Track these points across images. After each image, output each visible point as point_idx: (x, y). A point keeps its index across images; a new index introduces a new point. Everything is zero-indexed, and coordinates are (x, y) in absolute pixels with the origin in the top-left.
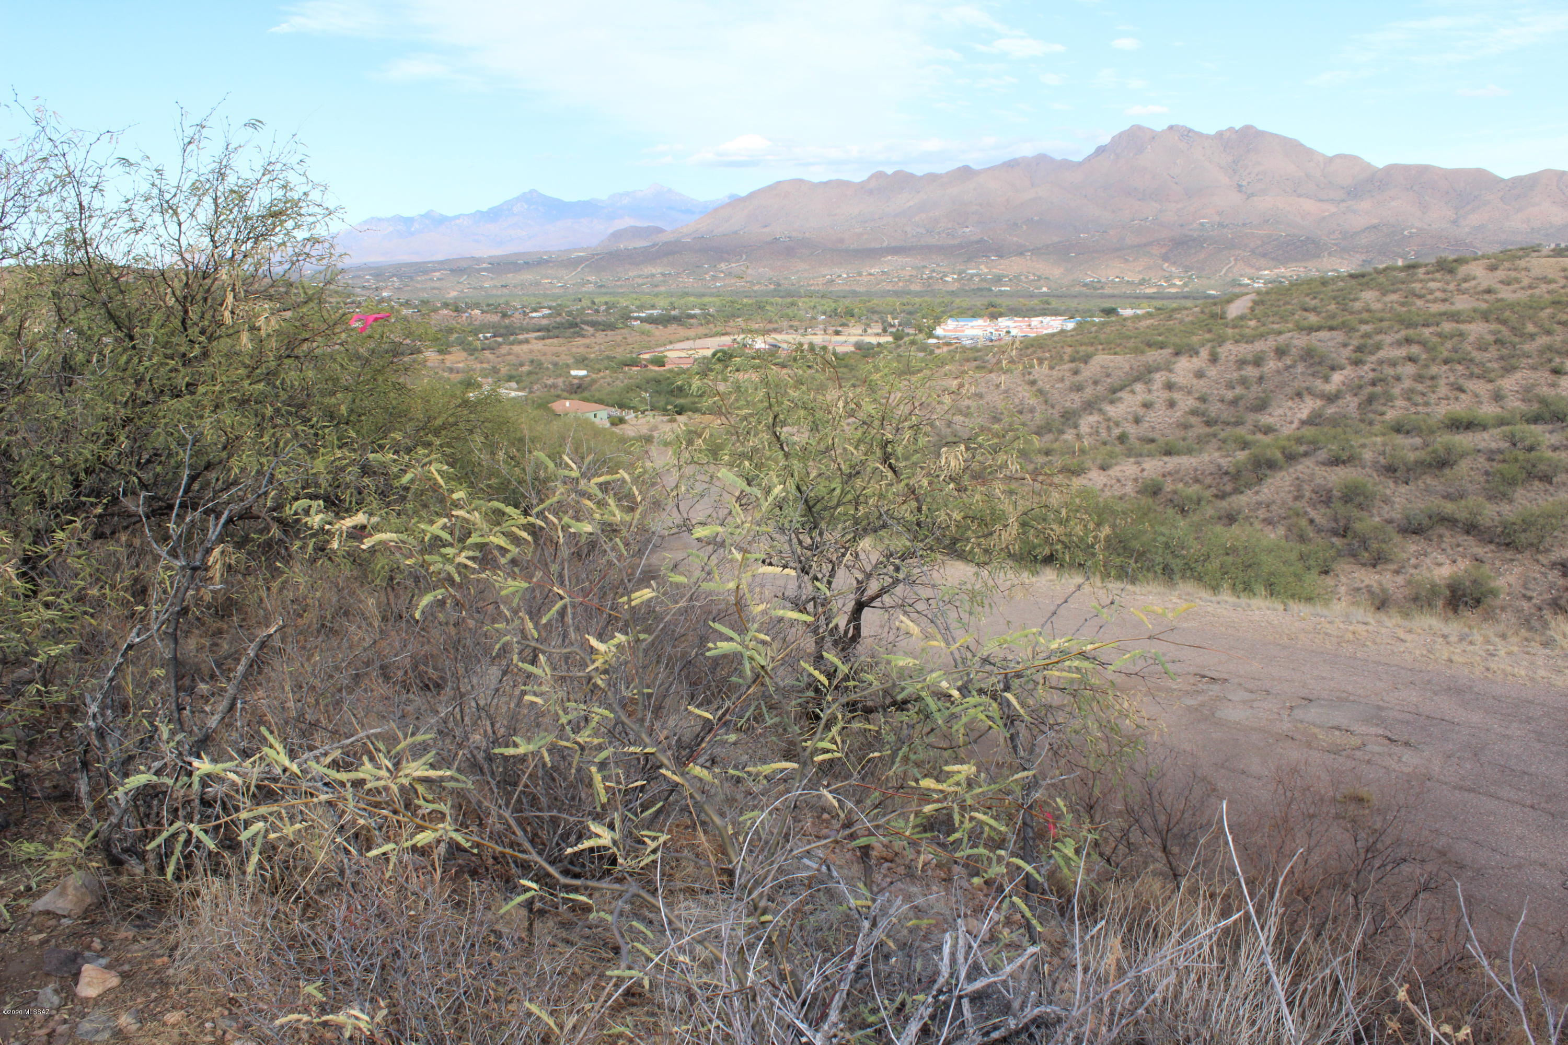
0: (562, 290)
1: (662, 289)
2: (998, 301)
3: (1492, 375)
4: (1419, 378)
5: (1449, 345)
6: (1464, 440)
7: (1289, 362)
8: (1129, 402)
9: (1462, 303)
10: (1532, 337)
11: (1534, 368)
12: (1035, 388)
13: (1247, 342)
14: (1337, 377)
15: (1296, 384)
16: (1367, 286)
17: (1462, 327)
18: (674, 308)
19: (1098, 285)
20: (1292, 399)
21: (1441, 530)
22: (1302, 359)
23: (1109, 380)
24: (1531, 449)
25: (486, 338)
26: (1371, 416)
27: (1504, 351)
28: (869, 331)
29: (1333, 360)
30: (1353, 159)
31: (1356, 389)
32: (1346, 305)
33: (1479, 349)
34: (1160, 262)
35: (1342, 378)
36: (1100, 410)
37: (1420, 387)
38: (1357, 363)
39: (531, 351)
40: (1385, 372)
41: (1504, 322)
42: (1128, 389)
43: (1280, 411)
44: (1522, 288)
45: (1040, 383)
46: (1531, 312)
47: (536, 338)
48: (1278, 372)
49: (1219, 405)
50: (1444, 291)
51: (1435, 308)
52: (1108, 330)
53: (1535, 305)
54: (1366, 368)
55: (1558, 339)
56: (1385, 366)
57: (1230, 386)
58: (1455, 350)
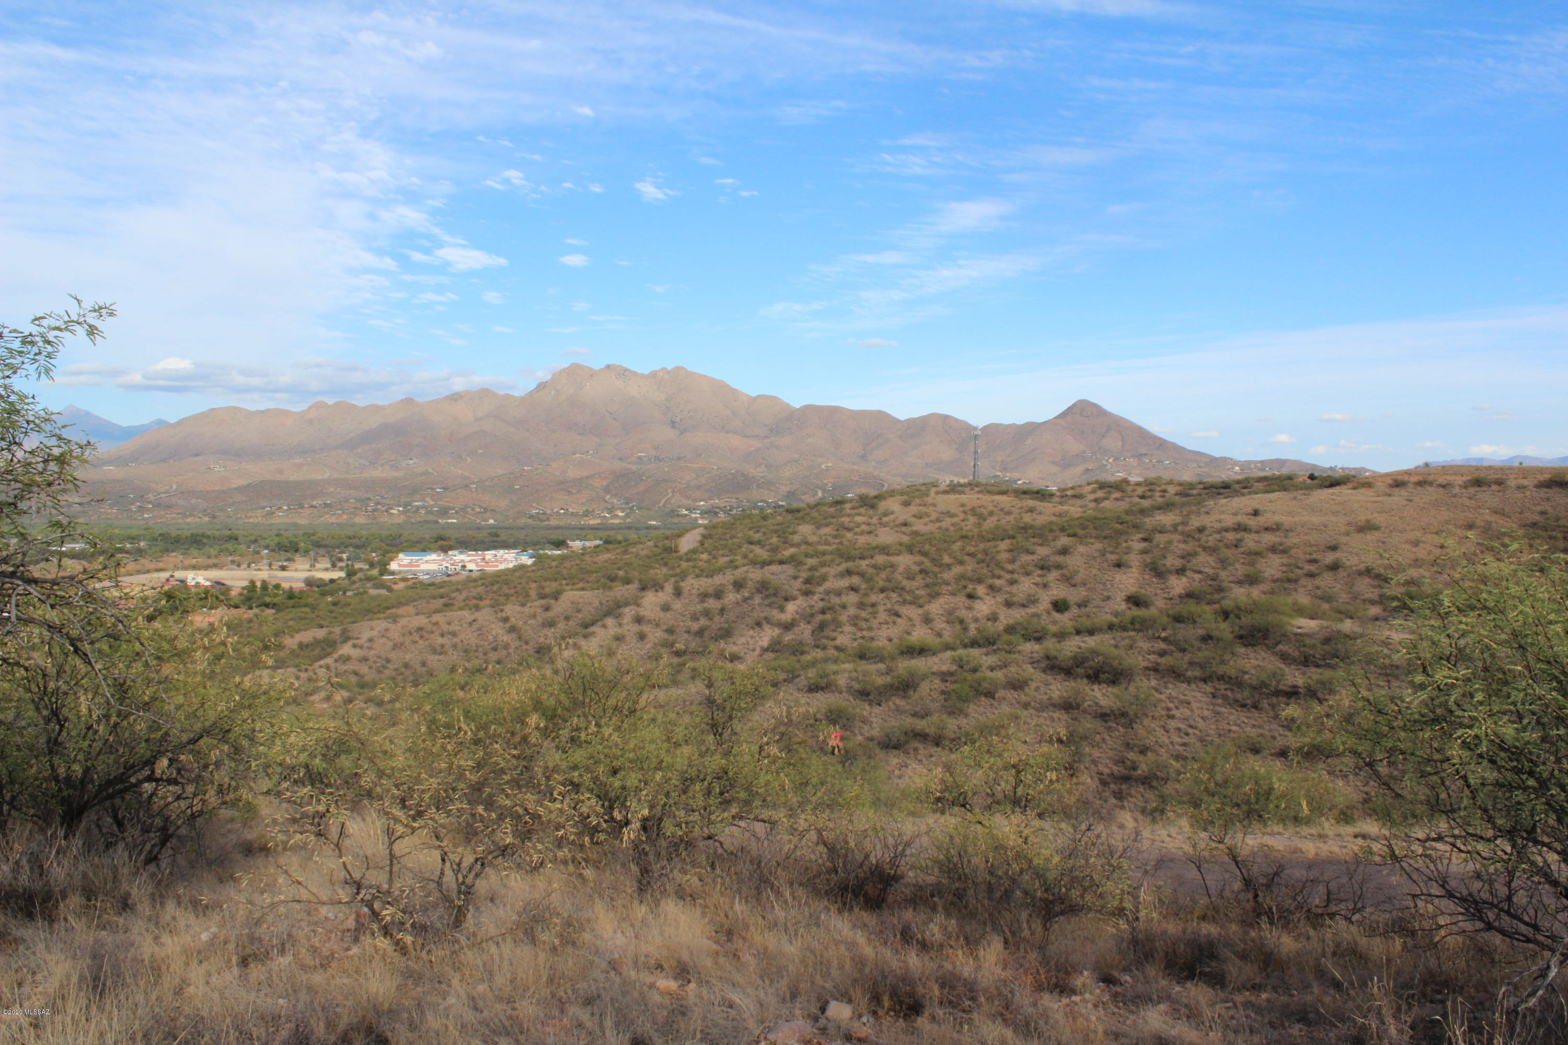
2: (446, 534)
3: (921, 601)
4: (861, 606)
5: (883, 575)
6: (919, 664)
7: (747, 594)
8: (603, 635)
9: (886, 537)
10: (949, 566)
11: (953, 594)
12: (508, 625)
13: (705, 576)
14: (791, 607)
15: (755, 614)
16: (802, 520)
17: (893, 559)
19: (544, 517)
20: (753, 628)
21: (917, 744)
22: (759, 591)
23: (580, 616)
24: (974, 670)
26: (824, 641)
27: (928, 580)
28: (318, 566)
29: (786, 591)
30: (774, 399)
31: (808, 617)
32: (787, 538)
33: (908, 578)
34: (602, 493)
35: (795, 608)
36: (574, 645)
37: (863, 614)
38: (807, 593)
40: (832, 601)
41: (924, 554)
42: (600, 623)
43: (743, 640)
44: (932, 521)
45: (513, 620)
46: (945, 545)
48: (738, 604)
49: (686, 636)
50: (869, 524)
51: (862, 540)
52: (567, 564)
53: (945, 538)
54: (815, 598)
55: (969, 568)
56: (832, 596)
57: (695, 618)
58: (888, 580)
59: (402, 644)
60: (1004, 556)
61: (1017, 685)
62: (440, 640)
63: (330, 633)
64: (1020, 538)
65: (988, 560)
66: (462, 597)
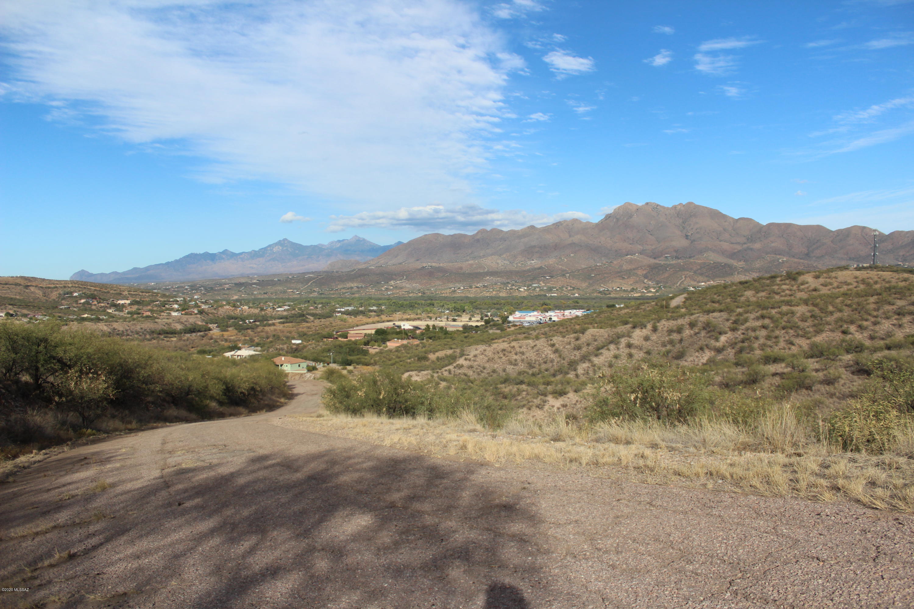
0: (299, 296)
1: (357, 295)
2: (548, 301)
3: (809, 335)
4: (768, 338)
5: (786, 318)
6: (770, 368)
7: (697, 331)
8: (607, 355)
10: (831, 313)
11: (832, 331)
12: (554, 349)
13: (673, 320)
14: (723, 338)
15: (700, 343)
16: (748, 288)
17: (793, 308)
18: (362, 306)
19: (607, 292)
20: (698, 351)
22: (704, 328)
23: (596, 343)
24: (803, 371)
25: (250, 322)
27: (816, 322)
28: (473, 319)
29: (720, 328)
30: (749, 220)
31: (733, 345)
32: (736, 299)
33: (802, 321)
34: (642, 278)
35: (726, 339)
36: (589, 360)
37: (769, 343)
38: (733, 330)
39: (275, 330)
40: (750, 334)
41: (816, 306)
42: (606, 348)
43: (691, 359)
44: (834, 288)
45: (557, 345)
46: (831, 300)
47: (280, 323)
48: (691, 336)
49: (657, 356)
50: (791, 290)
52: (603, 316)
53: (833, 295)
54: (739, 333)
55: (846, 314)
56: (750, 331)
57: (664, 345)
58: (789, 322)
59: (493, 359)
60: (872, 306)
61: (829, 382)
62: (515, 357)
63: (455, 352)
64: (884, 295)
65: (860, 309)
66: (535, 334)
